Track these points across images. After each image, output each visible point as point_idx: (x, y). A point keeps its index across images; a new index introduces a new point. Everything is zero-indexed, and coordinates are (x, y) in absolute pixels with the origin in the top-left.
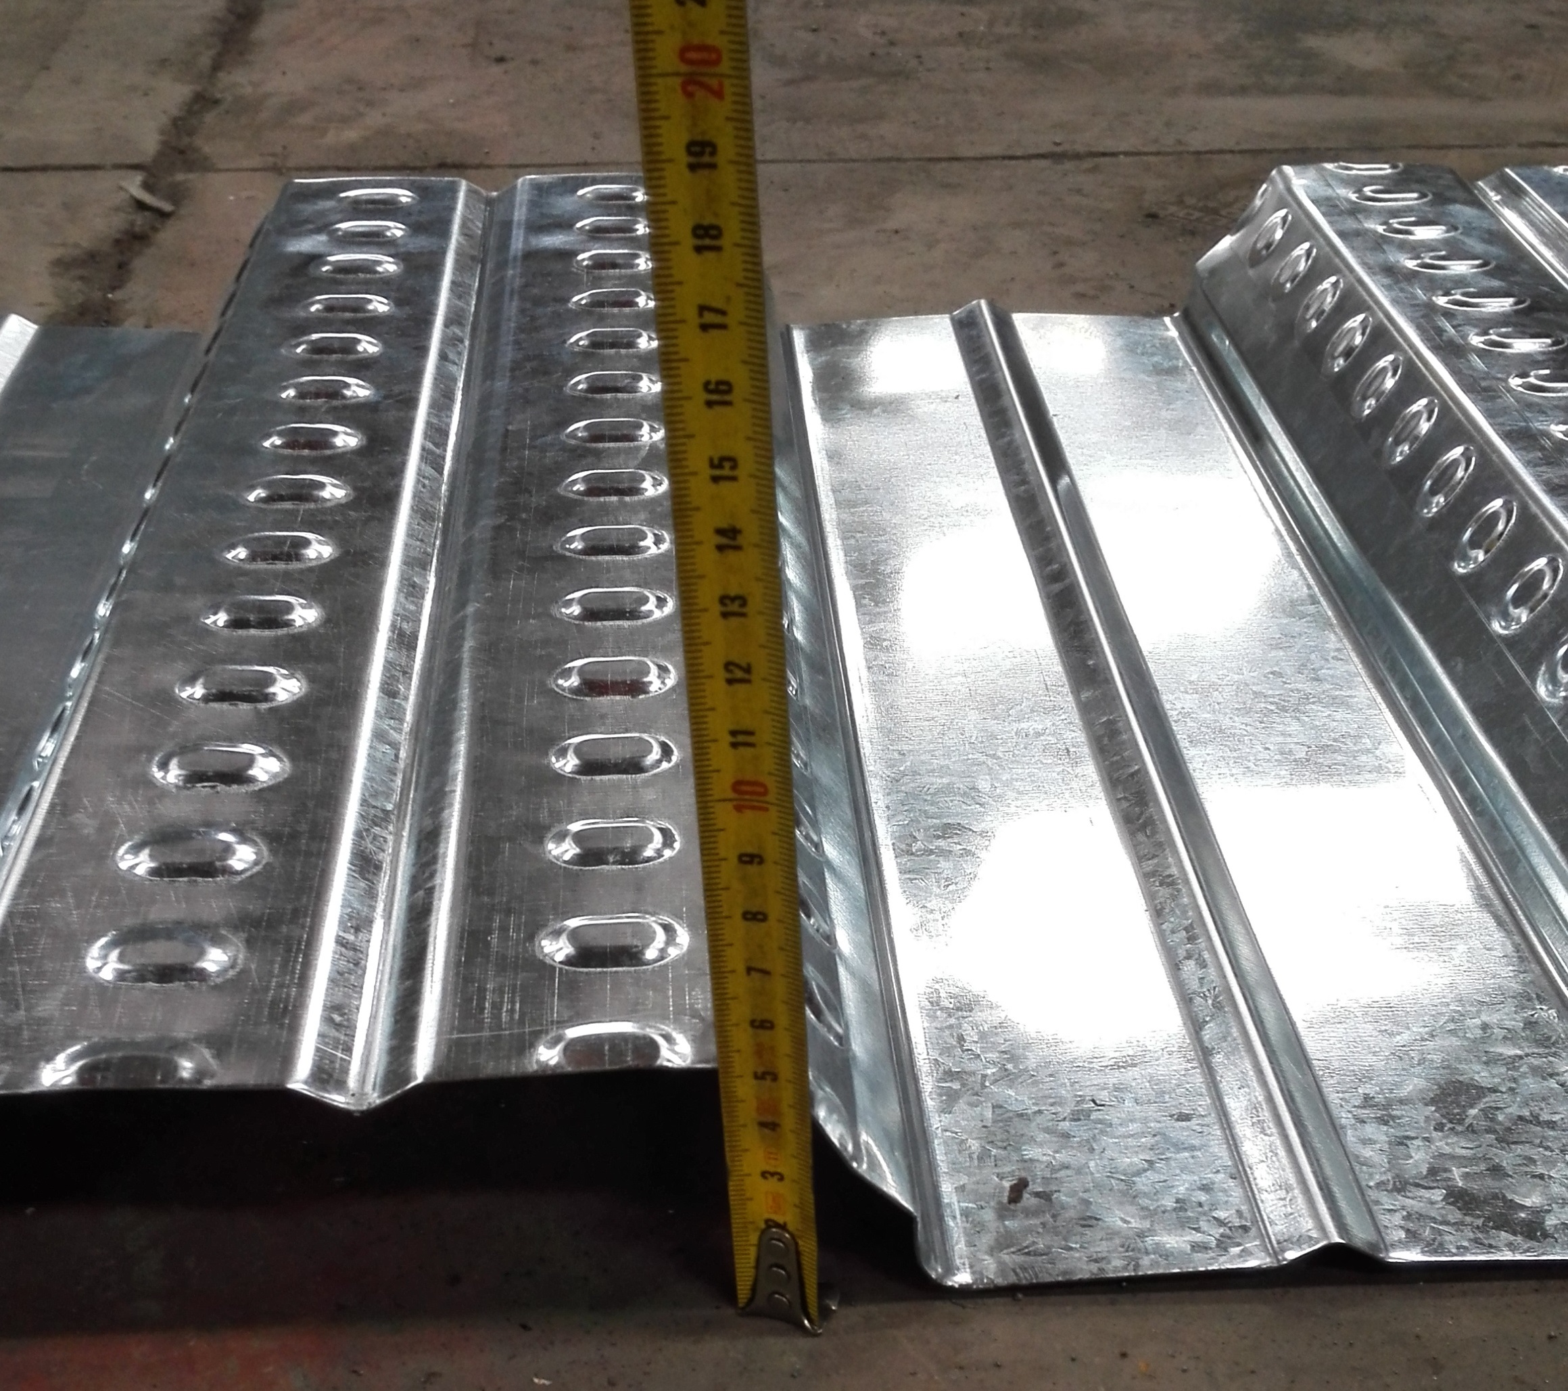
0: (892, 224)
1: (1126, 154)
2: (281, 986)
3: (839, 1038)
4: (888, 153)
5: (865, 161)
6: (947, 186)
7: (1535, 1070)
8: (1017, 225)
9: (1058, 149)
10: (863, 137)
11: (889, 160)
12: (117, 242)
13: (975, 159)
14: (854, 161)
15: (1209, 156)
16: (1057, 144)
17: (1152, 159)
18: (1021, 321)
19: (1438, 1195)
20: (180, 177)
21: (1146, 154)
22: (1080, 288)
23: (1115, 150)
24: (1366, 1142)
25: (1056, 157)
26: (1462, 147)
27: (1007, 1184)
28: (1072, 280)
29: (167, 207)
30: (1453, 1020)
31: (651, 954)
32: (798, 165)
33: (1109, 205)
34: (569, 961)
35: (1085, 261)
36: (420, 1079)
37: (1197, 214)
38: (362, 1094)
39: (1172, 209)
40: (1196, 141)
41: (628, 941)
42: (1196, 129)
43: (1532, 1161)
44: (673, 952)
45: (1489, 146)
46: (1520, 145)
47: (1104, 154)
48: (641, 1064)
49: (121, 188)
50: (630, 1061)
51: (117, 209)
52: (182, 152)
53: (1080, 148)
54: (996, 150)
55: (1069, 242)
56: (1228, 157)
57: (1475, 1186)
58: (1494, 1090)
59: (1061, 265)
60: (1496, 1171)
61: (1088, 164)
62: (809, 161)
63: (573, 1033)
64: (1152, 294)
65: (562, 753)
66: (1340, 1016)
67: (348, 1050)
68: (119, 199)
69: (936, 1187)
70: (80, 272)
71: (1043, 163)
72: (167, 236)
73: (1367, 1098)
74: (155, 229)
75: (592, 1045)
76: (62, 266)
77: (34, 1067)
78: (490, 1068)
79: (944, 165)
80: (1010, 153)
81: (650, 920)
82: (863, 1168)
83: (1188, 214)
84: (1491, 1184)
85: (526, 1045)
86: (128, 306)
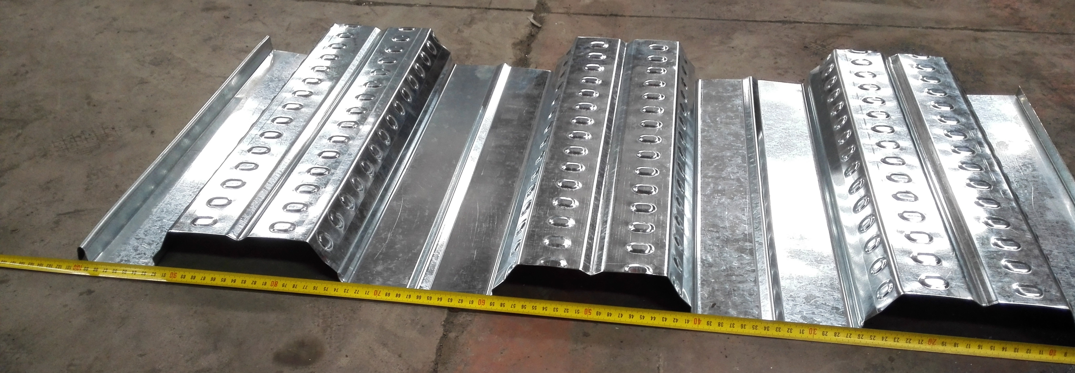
0: (731, 45)
1: (805, 23)
2: (578, 250)
3: (681, 271)
4: (736, 18)
5: (728, 20)
6: (750, 31)
7: (829, 294)
8: (767, 47)
9: (785, 19)
10: (730, 11)
11: (735, 20)
12: (527, 37)
13: (760, 21)
14: (726, 20)
15: (828, 25)
16: (785, 17)
17: (812, 25)
18: (760, 83)
19: (800, 316)
20: (542, 15)
21: (811, 23)
22: (779, 71)
23: (802, 21)
24: (787, 304)
25: (783, 22)
26: (905, 27)
27: (712, 304)
28: (777, 68)
29: (540, 26)
30: (815, 281)
31: (647, 252)
32: (709, 21)
33: (795, 42)
34: (631, 251)
35: (783, 62)
36: (602, 271)
37: (820, 47)
38: (592, 272)
39: (813, 45)
40: (826, 19)
41: (643, 249)
42: (827, 14)
43: (821, 312)
44: (651, 252)
45: (914, 27)
46: (923, 28)
47: (798, 22)
48: (643, 273)
49: (528, 19)
50: (641, 272)
51: (527, 26)
52: (542, 5)
53: (792, 20)
54: (767, 18)
55: (780, 55)
56: (834, 26)
57: (807, 315)
58: (819, 297)
59: (776, 63)
60: (813, 313)
61: (792, 26)
62: (714, 19)
63: (630, 266)
64: (799, 75)
65: (633, 206)
66: (791, 278)
67: (590, 263)
68: (527, 23)
69: (697, 303)
70: (519, 47)
71: (780, 24)
72: (540, 36)
73: (791, 295)
74: (537, 33)
75: (634, 268)
76: (515, 45)
77: (536, 261)
78: (616, 270)
79: (751, 23)
80: (771, 20)
81: (647, 245)
82: (682, 296)
83: (817, 47)
84: (812, 316)
85: (622, 266)
86: (531, 60)
